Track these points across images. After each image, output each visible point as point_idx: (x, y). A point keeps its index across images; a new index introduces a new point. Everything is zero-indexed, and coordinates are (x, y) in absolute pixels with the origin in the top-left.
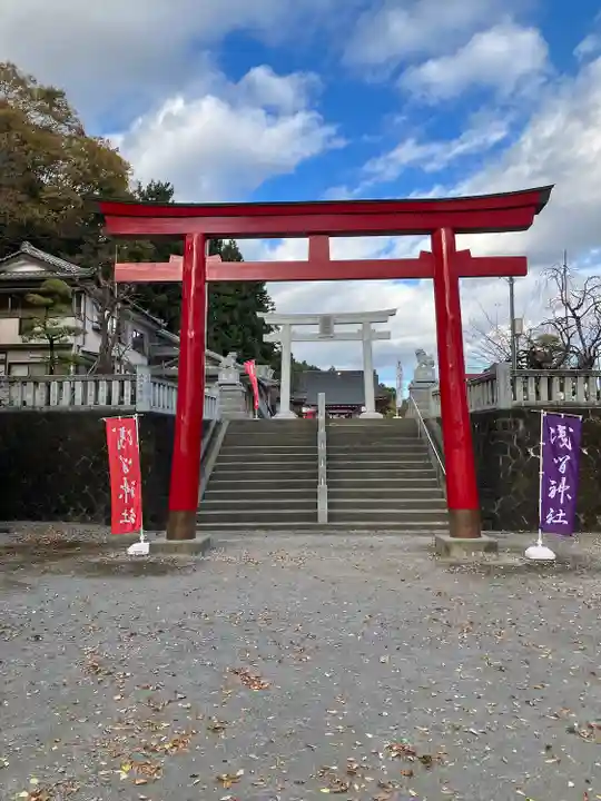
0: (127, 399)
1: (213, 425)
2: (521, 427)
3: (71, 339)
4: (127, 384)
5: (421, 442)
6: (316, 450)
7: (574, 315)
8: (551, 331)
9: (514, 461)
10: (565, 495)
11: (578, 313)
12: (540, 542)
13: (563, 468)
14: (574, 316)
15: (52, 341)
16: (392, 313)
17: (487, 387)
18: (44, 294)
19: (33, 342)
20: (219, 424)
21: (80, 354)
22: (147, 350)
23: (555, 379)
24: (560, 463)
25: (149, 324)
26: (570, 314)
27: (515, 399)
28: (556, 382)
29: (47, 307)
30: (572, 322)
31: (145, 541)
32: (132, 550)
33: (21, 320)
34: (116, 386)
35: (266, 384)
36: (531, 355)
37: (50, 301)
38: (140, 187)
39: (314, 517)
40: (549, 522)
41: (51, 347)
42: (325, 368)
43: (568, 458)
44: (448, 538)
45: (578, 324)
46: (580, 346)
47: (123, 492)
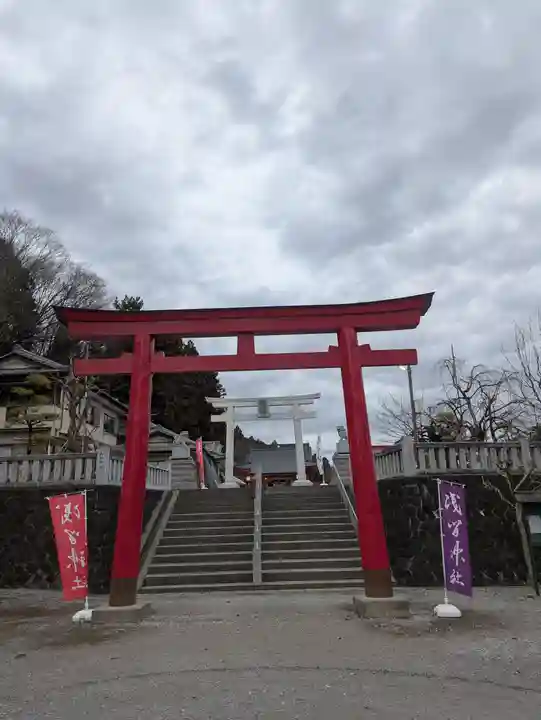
0: (88, 474)
1: (164, 496)
2: (426, 491)
3: (48, 424)
4: (89, 462)
5: (343, 506)
6: (252, 516)
7: (464, 395)
8: (446, 409)
9: (421, 522)
10: (460, 558)
11: (468, 395)
12: (446, 600)
13: (456, 533)
14: (465, 397)
15: (30, 425)
16: (317, 396)
17: (395, 458)
18: (27, 387)
19: (14, 427)
20: (170, 494)
21: (58, 436)
22: (116, 431)
23: (451, 450)
24: (453, 528)
25: (119, 410)
26: (461, 395)
27: (418, 467)
28: (453, 453)
29: (28, 397)
30: (463, 401)
31: (90, 608)
32: (77, 616)
33: (8, 409)
34: (79, 462)
35: (216, 457)
36: (430, 430)
37: (30, 392)
38: (117, 302)
39: (249, 578)
40: (452, 582)
41: (30, 431)
42: (269, 443)
43: (460, 522)
44: (364, 598)
45: (469, 403)
46: (472, 421)
47: (70, 561)
